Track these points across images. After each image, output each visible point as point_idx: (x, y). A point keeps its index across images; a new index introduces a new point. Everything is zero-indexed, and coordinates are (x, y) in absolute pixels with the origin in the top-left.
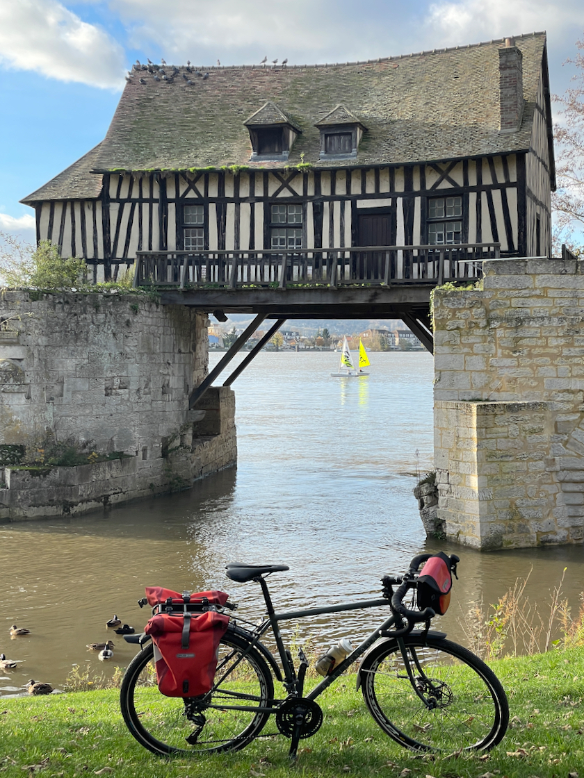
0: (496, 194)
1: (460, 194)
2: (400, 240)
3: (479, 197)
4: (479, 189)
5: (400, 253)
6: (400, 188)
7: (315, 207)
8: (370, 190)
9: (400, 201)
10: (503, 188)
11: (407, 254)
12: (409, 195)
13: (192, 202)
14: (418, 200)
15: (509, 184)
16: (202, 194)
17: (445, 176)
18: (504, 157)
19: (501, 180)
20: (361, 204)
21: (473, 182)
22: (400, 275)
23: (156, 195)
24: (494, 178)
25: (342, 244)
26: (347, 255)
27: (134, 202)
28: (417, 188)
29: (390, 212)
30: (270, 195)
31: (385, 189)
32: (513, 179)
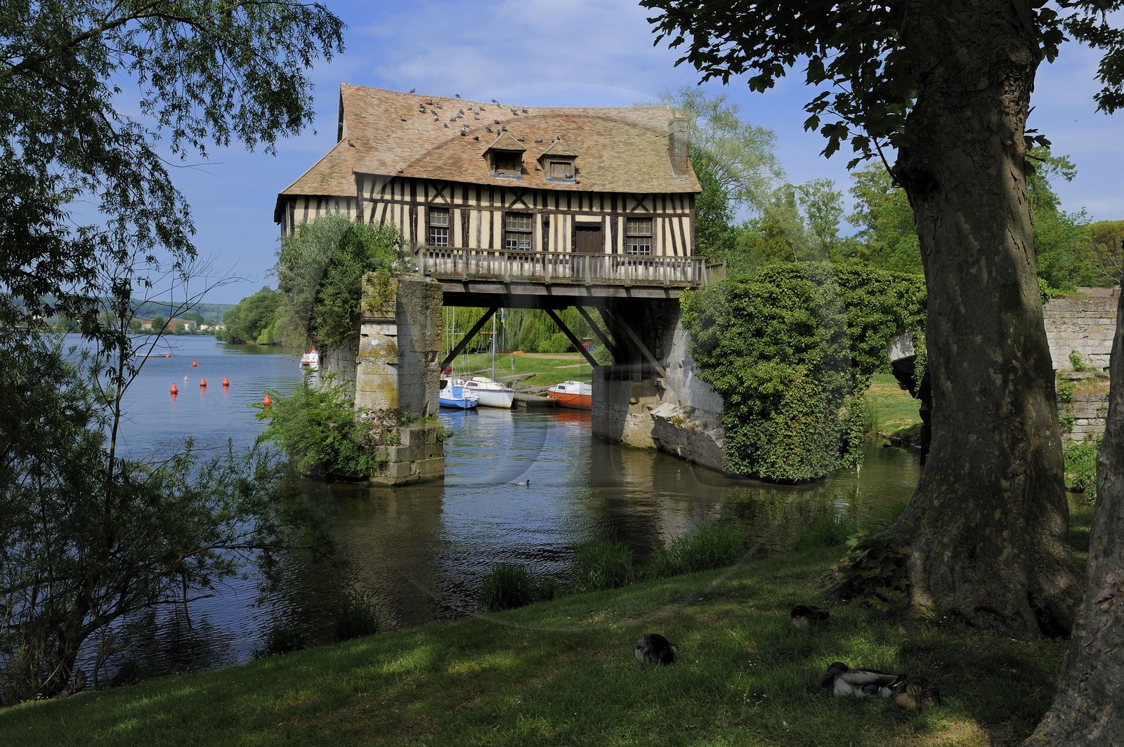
0: (675, 221)
1: (651, 218)
2: (608, 250)
3: (664, 222)
4: (664, 216)
6: (608, 209)
7: (543, 219)
8: (585, 208)
9: (608, 219)
10: (680, 217)
11: (613, 259)
12: (614, 217)
13: (439, 207)
14: (621, 220)
15: (684, 215)
16: (449, 201)
17: (640, 205)
18: (681, 196)
19: (679, 211)
20: (579, 218)
21: (659, 211)
23: (407, 198)
24: (674, 209)
25: (565, 248)
26: (568, 257)
27: (387, 202)
28: (620, 210)
30: (507, 205)
31: (596, 208)
32: (687, 211)
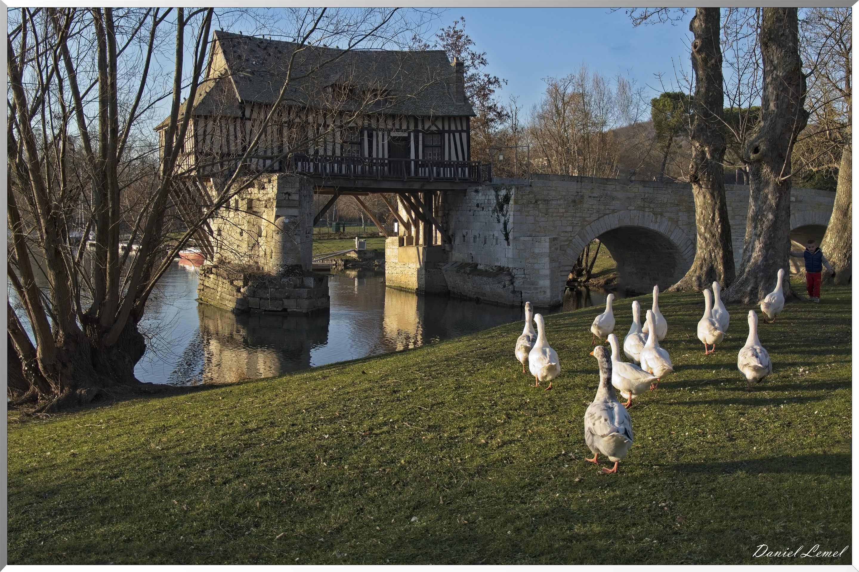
0: (457, 135)
1: (441, 133)
2: (413, 156)
3: (449, 136)
4: (449, 131)
5: (413, 162)
6: (412, 127)
7: (368, 134)
8: (397, 126)
9: (412, 134)
10: (460, 133)
11: (416, 163)
12: (416, 132)
14: (421, 134)
15: (463, 131)
17: (433, 123)
18: (461, 118)
19: (459, 128)
20: (393, 134)
21: (446, 128)
22: (413, 174)
24: (456, 127)
25: (383, 155)
26: (386, 161)
28: (420, 128)
29: (407, 140)
30: (344, 124)
31: (404, 127)
32: (465, 128)
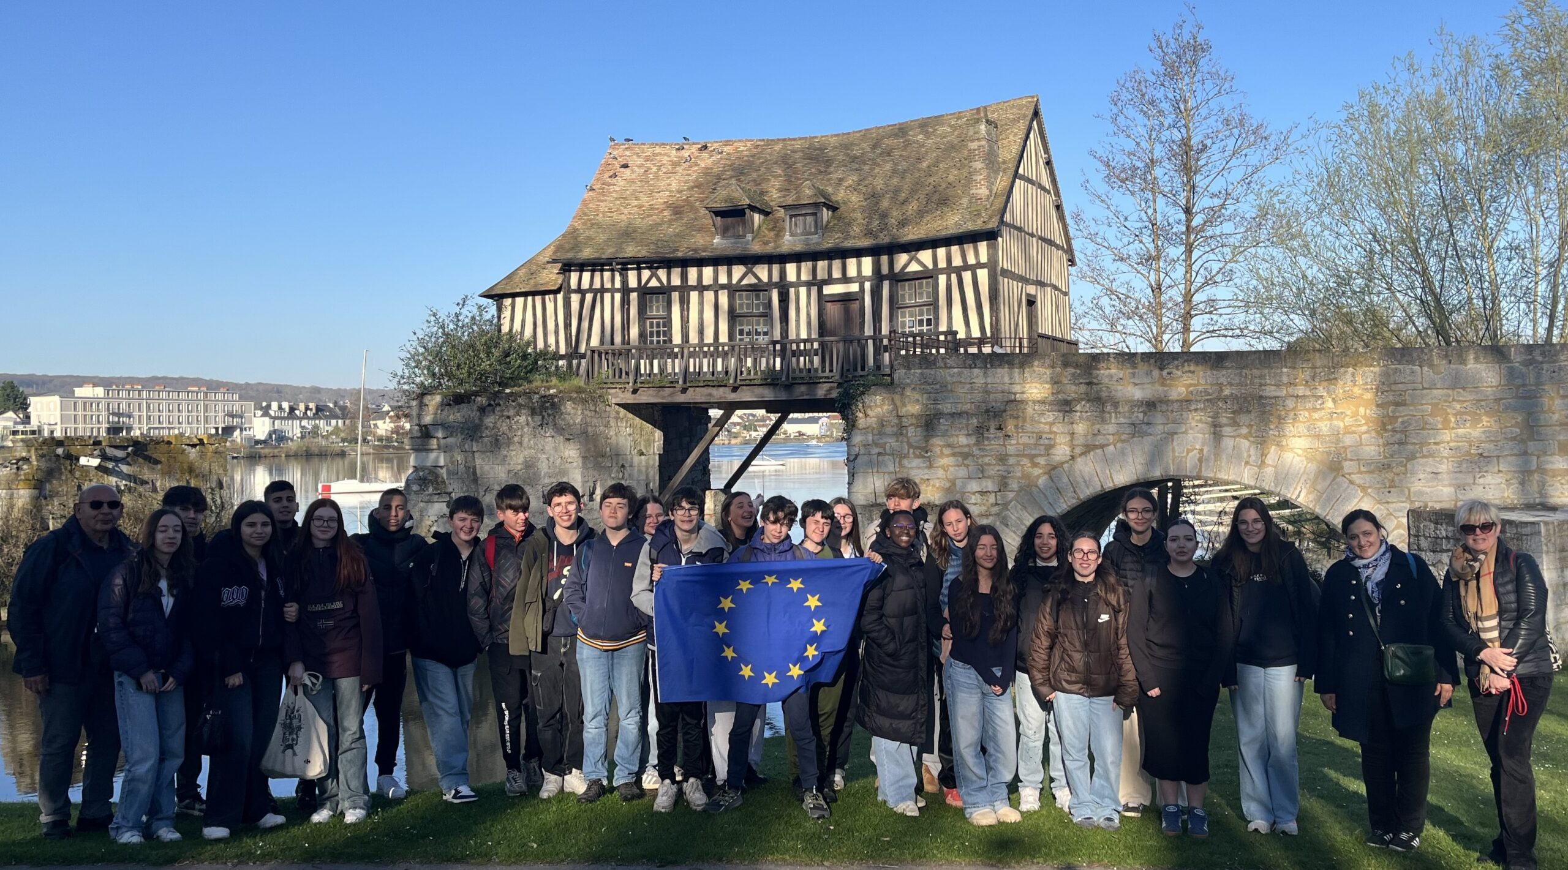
1: (930, 276)
2: (868, 331)
3: (949, 279)
4: (949, 270)
5: (870, 342)
6: (867, 271)
7: (780, 294)
8: (836, 274)
9: (867, 285)
10: (973, 270)
11: (877, 343)
12: (877, 279)
13: (655, 291)
14: (886, 285)
15: (979, 265)
16: (665, 281)
17: (914, 258)
18: (974, 235)
19: (971, 261)
20: (827, 290)
23: (618, 285)
24: (964, 259)
25: (809, 333)
26: (816, 345)
27: (595, 292)
28: (885, 270)
29: (858, 298)
30: (734, 281)
31: (852, 272)
32: (984, 259)
